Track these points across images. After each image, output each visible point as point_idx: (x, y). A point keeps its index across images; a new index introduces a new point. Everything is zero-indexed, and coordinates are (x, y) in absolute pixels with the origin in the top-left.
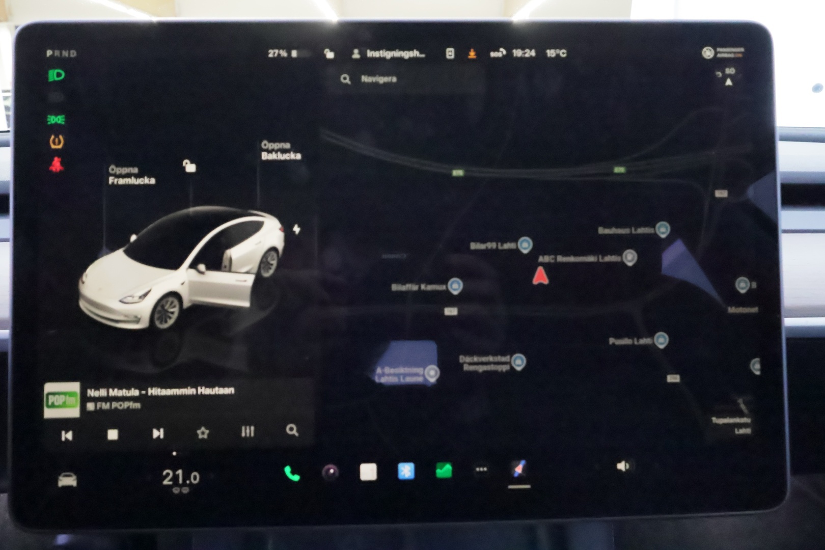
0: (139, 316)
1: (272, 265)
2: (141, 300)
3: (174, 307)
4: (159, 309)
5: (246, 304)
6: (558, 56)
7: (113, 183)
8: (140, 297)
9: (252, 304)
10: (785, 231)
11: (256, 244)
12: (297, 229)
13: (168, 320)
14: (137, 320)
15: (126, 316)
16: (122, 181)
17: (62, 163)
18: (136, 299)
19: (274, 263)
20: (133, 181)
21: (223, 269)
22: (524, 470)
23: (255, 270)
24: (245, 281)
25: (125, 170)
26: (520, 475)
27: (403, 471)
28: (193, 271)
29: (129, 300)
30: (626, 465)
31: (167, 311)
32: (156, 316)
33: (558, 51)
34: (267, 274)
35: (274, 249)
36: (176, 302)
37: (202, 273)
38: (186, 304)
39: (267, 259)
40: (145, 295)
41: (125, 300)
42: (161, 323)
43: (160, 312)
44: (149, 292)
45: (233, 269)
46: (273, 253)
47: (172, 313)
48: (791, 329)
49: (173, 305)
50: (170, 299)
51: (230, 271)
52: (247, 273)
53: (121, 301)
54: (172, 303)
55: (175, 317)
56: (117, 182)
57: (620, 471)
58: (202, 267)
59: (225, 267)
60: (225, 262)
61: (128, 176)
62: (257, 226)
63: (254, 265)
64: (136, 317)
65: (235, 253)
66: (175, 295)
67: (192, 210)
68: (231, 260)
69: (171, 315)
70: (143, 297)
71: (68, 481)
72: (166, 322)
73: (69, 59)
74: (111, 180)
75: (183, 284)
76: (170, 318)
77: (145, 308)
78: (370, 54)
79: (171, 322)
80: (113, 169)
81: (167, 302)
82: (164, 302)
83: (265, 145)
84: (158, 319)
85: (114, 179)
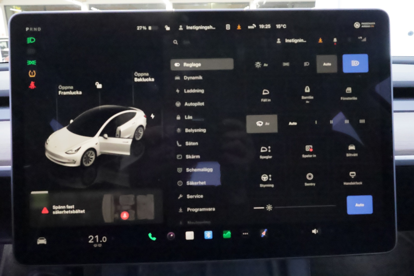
0: (75, 160)
1: (141, 134)
2: (76, 152)
3: (93, 155)
4: (85, 156)
5: (128, 154)
6: (282, 27)
7: (61, 94)
8: (76, 151)
9: (131, 153)
10: (395, 112)
11: (133, 124)
12: (153, 116)
13: (90, 162)
14: (74, 162)
15: (69, 160)
16: (65, 93)
17: (35, 85)
18: (74, 152)
19: (142, 133)
20: (70, 93)
21: (116, 136)
22: (266, 234)
23: (132, 137)
24: (127, 142)
25: (66, 88)
26: (264, 236)
27: (206, 235)
28: (101, 138)
29: (70, 152)
30: (316, 231)
31: (89, 158)
32: (84, 160)
33: (282, 25)
34: (138, 139)
35: (141, 126)
36: (93, 153)
37: (106, 138)
38: (98, 154)
39: (138, 131)
40: (78, 150)
41: (68, 152)
42: (86, 163)
43: (85, 158)
44: (80, 148)
45: (121, 136)
46: (141, 128)
47: (92, 158)
48: (398, 161)
49: (92, 154)
50: (91, 152)
51: (120, 137)
52: (128, 138)
53: (66, 153)
54: (91, 153)
55: (93, 161)
56: (63, 93)
57: (314, 234)
58: (106, 135)
59: (118, 135)
60: (118, 133)
61: (68, 90)
62: (133, 115)
63: (132, 134)
64: (74, 160)
65: (122, 128)
66: (93, 149)
67: (100, 107)
68: (120, 131)
69: (91, 160)
70: (77, 151)
71: (42, 241)
72: (89, 163)
73: (37, 32)
74: (60, 92)
75: (96, 144)
76: (91, 161)
77: (78, 156)
78: (188, 28)
79: (91, 163)
80: (61, 87)
81: (89, 153)
82: (87, 153)
83: (136, 74)
84: (85, 161)
85: (61, 92)
